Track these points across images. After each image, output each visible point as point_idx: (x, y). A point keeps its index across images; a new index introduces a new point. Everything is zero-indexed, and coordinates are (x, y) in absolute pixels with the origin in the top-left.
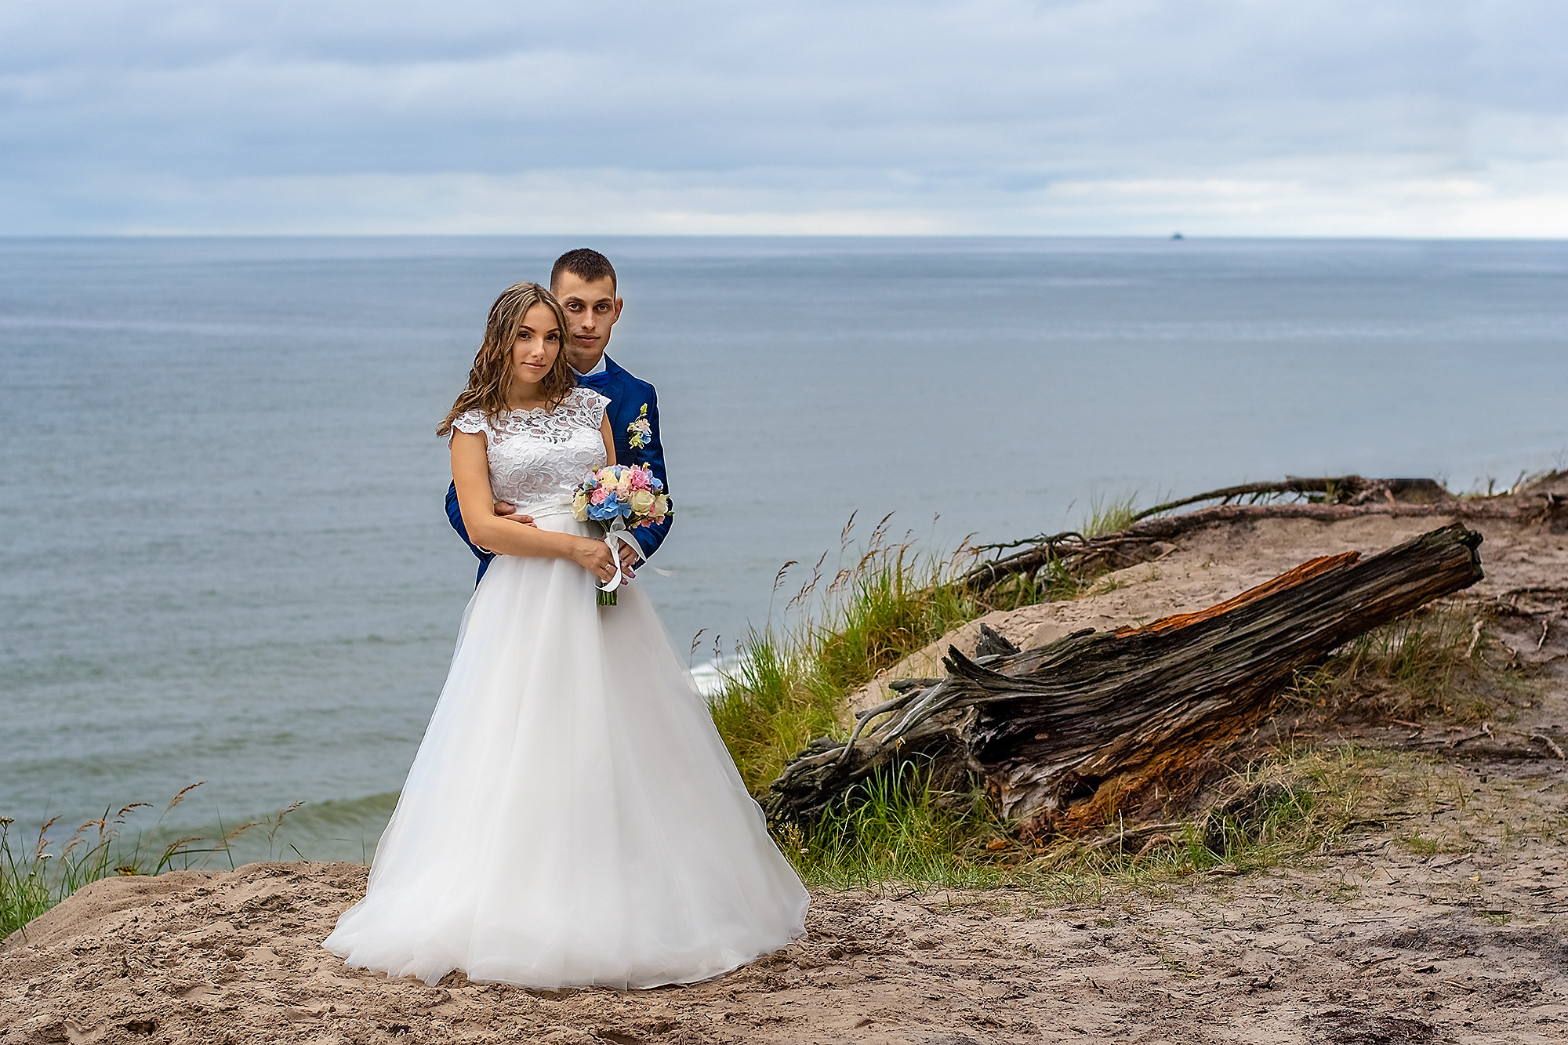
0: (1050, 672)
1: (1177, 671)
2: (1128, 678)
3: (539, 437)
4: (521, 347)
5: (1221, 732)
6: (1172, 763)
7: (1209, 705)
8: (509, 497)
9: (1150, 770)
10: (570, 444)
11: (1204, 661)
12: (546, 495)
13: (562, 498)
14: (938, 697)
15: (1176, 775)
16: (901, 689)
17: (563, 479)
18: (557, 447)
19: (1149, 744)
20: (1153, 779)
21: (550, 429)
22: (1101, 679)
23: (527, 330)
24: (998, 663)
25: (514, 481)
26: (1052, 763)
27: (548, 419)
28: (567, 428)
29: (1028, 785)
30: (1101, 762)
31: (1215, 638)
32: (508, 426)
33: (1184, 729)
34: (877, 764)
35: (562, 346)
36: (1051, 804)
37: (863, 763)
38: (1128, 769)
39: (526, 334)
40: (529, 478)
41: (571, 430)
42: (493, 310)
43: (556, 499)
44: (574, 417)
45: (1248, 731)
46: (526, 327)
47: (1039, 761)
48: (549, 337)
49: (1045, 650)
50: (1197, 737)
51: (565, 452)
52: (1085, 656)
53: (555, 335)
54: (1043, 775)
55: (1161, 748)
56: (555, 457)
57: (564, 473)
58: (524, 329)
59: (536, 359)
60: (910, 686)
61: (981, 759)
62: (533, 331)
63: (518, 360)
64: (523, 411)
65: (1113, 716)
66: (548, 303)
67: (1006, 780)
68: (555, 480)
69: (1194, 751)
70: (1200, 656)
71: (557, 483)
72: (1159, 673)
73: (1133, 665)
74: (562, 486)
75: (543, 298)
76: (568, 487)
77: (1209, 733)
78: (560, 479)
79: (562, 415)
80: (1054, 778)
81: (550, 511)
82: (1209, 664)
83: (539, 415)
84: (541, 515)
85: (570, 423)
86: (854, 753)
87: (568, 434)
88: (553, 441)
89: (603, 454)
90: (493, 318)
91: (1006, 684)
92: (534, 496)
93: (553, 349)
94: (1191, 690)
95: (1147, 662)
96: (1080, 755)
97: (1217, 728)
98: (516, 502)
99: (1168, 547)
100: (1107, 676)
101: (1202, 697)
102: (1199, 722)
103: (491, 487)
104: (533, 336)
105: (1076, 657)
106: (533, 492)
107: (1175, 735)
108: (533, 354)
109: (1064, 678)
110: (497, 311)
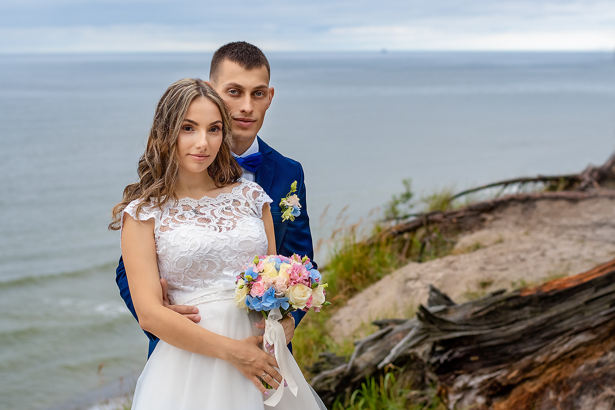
0: (479, 318)
1: (561, 317)
2: (530, 322)
3: (204, 226)
4: (186, 140)
5: (588, 353)
6: (558, 375)
7: (581, 338)
8: (174, 281)
9: (543, 379)
10: (234, 233)
11: (579, 311)
12: (210, 281)
13: (225, 284)
14: (414, 337)
15: (561, 382)
16: (380, 325)
17: (227, 266)
18: (222, 236)
19: (544, 363)
20: (546, 385)
21: (216, 217)
22: (513, 323)
23: (190, 124)
24: (445, 311)
25: (180, 268)
26: (481, 375)
27: (215, 208)
28: (232, 217)
29: (466, 389)
30: (514, 374)
31: (586, 296)
32: (177, 214)
33: (565, 353)
34: (367, 373)
35: (224, 136)
36: (481, 400)
37: (359, 373)
38: (531, 379)
39: (189, 127)
40: (195, 265)
41: (235, 219)
42: (159, 106)
43: (219, 285)
44: (239, 207)
45: (606, 354)
46: (189, 121)
47: (472, 373)
48: (213, 128)
49: (475, 304)
50: (573, 357)
51: (229, 240)
52: (503, 308)
53: (218, 127)
54: (476, 381)
55: (550, 365)
56: (220, 245)
57: (227, 261)
58: (187, 123)
59: (200, 150)
60: (387, 324)
61: (437, 372)
62: (196, 124)
63: (184, 151)
64: (192, 199)
65: (520, 345)
66: (209, 97)
67: (451, 385)
68: (219, 266)
69: (571, 367)
70: (577, 308)
71: (221, 270)
72: (550, 319)
73: (533, 314)
74: (225, 273)
75: (205, 92)
76: (230, 273)
77: (581, 354)
78: (224, 265)
79: (227, 205)
80: (483, 384)
81: (213, 297)
82: (582, 313)
83: (206, 204)
84: (205, 301)
85: (234, 212)
86: (354, 368)
87: (232, 224)
88: (218, 230)
89: (264, 242)
90: (160, 114)
91: (452, 327)
92: (199, 281)
93: (216, 140)
94: (571, 329)
95: (542, 312)
96: (499, 370)
97: (586, 352)
98: (182, 287)
99: (489, 217)
100: (517, 320)
101: (577, 333)
102: (575, 348)
103: (159, 271)
104: (197, 129)
105: (496, 309)
106: (198, 278)
107: (559, 358)
108: (197, 145)
109: (489, 322)
110: (163, 106)
